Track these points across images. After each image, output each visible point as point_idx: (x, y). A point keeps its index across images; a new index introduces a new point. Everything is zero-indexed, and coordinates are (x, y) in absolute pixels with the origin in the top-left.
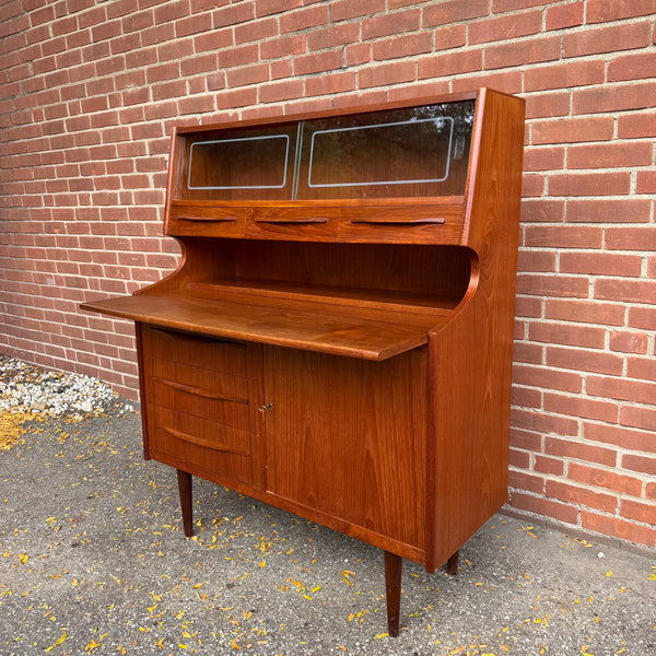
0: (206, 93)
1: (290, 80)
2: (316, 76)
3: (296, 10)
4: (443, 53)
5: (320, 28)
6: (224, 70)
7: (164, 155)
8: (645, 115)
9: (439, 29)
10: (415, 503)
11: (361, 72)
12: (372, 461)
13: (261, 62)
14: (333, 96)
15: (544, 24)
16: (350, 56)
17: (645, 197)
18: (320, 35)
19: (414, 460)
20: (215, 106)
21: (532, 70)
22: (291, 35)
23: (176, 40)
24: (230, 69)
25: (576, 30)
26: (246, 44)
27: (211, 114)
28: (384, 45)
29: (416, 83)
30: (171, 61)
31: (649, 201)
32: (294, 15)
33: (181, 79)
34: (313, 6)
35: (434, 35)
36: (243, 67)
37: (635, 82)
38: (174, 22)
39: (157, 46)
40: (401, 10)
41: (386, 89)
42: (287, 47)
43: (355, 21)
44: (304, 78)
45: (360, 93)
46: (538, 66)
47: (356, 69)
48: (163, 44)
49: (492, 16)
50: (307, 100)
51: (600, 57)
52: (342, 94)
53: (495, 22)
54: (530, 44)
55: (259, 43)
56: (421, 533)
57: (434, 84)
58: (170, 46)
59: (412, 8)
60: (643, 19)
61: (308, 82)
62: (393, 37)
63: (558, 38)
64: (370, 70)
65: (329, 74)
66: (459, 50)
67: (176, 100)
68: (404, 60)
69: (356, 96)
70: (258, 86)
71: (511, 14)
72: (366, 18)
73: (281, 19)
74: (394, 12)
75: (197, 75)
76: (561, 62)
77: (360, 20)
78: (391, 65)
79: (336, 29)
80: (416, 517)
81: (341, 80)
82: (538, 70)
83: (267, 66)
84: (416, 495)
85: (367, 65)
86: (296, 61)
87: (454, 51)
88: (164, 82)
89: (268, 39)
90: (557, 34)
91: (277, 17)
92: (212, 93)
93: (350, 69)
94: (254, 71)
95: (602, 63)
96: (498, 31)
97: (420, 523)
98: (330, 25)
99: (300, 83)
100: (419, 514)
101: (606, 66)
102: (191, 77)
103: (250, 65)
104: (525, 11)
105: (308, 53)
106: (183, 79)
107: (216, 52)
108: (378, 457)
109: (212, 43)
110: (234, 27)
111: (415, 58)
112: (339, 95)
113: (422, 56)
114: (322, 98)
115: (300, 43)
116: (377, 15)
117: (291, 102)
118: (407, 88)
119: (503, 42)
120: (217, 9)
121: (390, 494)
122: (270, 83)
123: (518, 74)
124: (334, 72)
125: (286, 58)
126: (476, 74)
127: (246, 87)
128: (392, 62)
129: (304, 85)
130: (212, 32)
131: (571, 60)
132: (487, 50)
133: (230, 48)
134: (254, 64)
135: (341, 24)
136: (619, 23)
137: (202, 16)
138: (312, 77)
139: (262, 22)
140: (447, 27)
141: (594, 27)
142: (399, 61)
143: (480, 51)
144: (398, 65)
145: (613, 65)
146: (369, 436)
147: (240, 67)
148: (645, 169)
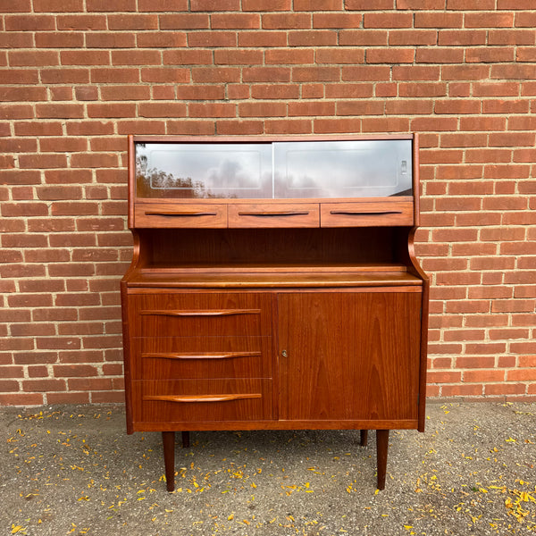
0: (74, 102)
1: (171, 102)
2: (199, 103)
3: (180, 49)
4: (308, 101)
5: (203, 67)
6: (97, 85)
7: (12, 154)
8: (430, 152)
9: (304, 84)
10: (411, 391)
11: (241, 105)
12: (377, 372)
13: (141, 84)
14: (215, 120)
15: (374, 92)
16: (232, 92)
17: (431, 197)
18: (204, 71)
19: (410, 362)
20: (85, 114)
21: (367, 119)
22: (174, 67)
23: (35, 50)
24: (105, 85)
25: (393, 99)
26: (126, 67)
27: (80, 121)
28: (262, 88)
29: (286, 118)
30: (28, 68)
31: (433, 199)
32: (179, 53)
33: (40, 85)
34: (197, 49)
35: (301, 88)
36: (121, 85)
37: (426, 133)
38: (34, 33)
39: (7, 50)
40: (275, 66)
41: (263, 120)
42: (171, 76)
43: (237, 67)
44: (188, 103)
45: (241, 120)
46: (371, 117)
47: (237, 102)
48: (16, 50)
49: (342, 82)
50: (190, 119)
51: (407, 116)
52: (224, 119)
53: (344, 86)
54: (366, 103)
55: (140, 68)
56: (415, 409)
57: (300, 121)
58: (27, 54)
59: (283, 66)
60: (429, 99)
61: (191, 106)
62: (269, 84)
63: (383, 102)
64: (250, 105)
65: (212, 102)
66: (319, 100)
67: (32, 104)
68: (278, 101)
69: (237, 122)
70: (137, 102)
71: (354, 83)
72: (246, 67)
73: (165, 54)
74: (269, 66)
75: (63, 85)
76: (384, 116)
77: (241, 68)
78: (267, 103)
79: (220, 69)
80: (410, 400)
81: (224, 109)
82: (371, 119)
83: (148, 88)
84: (411, 385)
85: (247, 101)
86: (179, 88)
87: (316, 100)
88: (17, 86)
89: (149, 66)
90: (382, 99)
91: (161, 50)
92: (81, 103)
93: (232, 102)
94: (134, 90)
95: (407, 120)
96: (346, 92)
97: (413, 402)
98: (213, 66)
99: (184, 106)
100: (413, 398)
101: (410, 122)
102: (54, 86)
103: (130, 85)
104: (363, 83)
105: (192, 84)
106: (44, 86)
107: (89, 68)
108: (382, 368)
109: (84, 59)
110: (110, 50)
111: (287, 101)
112: (220, 120)
113: (292, 101)
114: (204, 119)
115: (185, 75)
116: (256, 66)
117: (173, 120)
118: (281, 121)
119: (349, 100)
120: (90, 31)
121: (391, 391)
122: (151, 102)
123: (358, 120)
124: (217, 102)
125: (169, 84)
126: (331, 117)
127: (124, 102)
128: (268, 101)
129: (187, 108)
130: (83, 49)
131: (391, 116)
132: (339, 103)
133: (106, 67)
134: (133, 84)
135: (223, 67)
136: (417, 99)
137: (71, 34)
138: (196, 102)
139: (144, 52)
140: (310, 84)
141: (403, 99)
142: (273, 101)
143: (333, 103)
144: (273, 104)
145: (414, 122)
146: (376, 355)
147: (117, 85)
148: (430, 181)
